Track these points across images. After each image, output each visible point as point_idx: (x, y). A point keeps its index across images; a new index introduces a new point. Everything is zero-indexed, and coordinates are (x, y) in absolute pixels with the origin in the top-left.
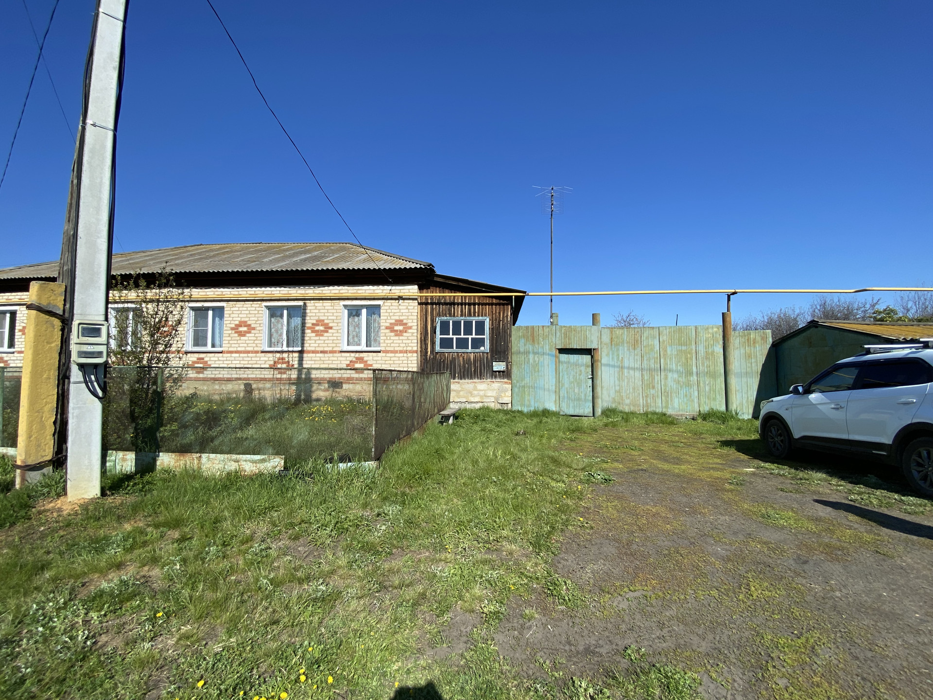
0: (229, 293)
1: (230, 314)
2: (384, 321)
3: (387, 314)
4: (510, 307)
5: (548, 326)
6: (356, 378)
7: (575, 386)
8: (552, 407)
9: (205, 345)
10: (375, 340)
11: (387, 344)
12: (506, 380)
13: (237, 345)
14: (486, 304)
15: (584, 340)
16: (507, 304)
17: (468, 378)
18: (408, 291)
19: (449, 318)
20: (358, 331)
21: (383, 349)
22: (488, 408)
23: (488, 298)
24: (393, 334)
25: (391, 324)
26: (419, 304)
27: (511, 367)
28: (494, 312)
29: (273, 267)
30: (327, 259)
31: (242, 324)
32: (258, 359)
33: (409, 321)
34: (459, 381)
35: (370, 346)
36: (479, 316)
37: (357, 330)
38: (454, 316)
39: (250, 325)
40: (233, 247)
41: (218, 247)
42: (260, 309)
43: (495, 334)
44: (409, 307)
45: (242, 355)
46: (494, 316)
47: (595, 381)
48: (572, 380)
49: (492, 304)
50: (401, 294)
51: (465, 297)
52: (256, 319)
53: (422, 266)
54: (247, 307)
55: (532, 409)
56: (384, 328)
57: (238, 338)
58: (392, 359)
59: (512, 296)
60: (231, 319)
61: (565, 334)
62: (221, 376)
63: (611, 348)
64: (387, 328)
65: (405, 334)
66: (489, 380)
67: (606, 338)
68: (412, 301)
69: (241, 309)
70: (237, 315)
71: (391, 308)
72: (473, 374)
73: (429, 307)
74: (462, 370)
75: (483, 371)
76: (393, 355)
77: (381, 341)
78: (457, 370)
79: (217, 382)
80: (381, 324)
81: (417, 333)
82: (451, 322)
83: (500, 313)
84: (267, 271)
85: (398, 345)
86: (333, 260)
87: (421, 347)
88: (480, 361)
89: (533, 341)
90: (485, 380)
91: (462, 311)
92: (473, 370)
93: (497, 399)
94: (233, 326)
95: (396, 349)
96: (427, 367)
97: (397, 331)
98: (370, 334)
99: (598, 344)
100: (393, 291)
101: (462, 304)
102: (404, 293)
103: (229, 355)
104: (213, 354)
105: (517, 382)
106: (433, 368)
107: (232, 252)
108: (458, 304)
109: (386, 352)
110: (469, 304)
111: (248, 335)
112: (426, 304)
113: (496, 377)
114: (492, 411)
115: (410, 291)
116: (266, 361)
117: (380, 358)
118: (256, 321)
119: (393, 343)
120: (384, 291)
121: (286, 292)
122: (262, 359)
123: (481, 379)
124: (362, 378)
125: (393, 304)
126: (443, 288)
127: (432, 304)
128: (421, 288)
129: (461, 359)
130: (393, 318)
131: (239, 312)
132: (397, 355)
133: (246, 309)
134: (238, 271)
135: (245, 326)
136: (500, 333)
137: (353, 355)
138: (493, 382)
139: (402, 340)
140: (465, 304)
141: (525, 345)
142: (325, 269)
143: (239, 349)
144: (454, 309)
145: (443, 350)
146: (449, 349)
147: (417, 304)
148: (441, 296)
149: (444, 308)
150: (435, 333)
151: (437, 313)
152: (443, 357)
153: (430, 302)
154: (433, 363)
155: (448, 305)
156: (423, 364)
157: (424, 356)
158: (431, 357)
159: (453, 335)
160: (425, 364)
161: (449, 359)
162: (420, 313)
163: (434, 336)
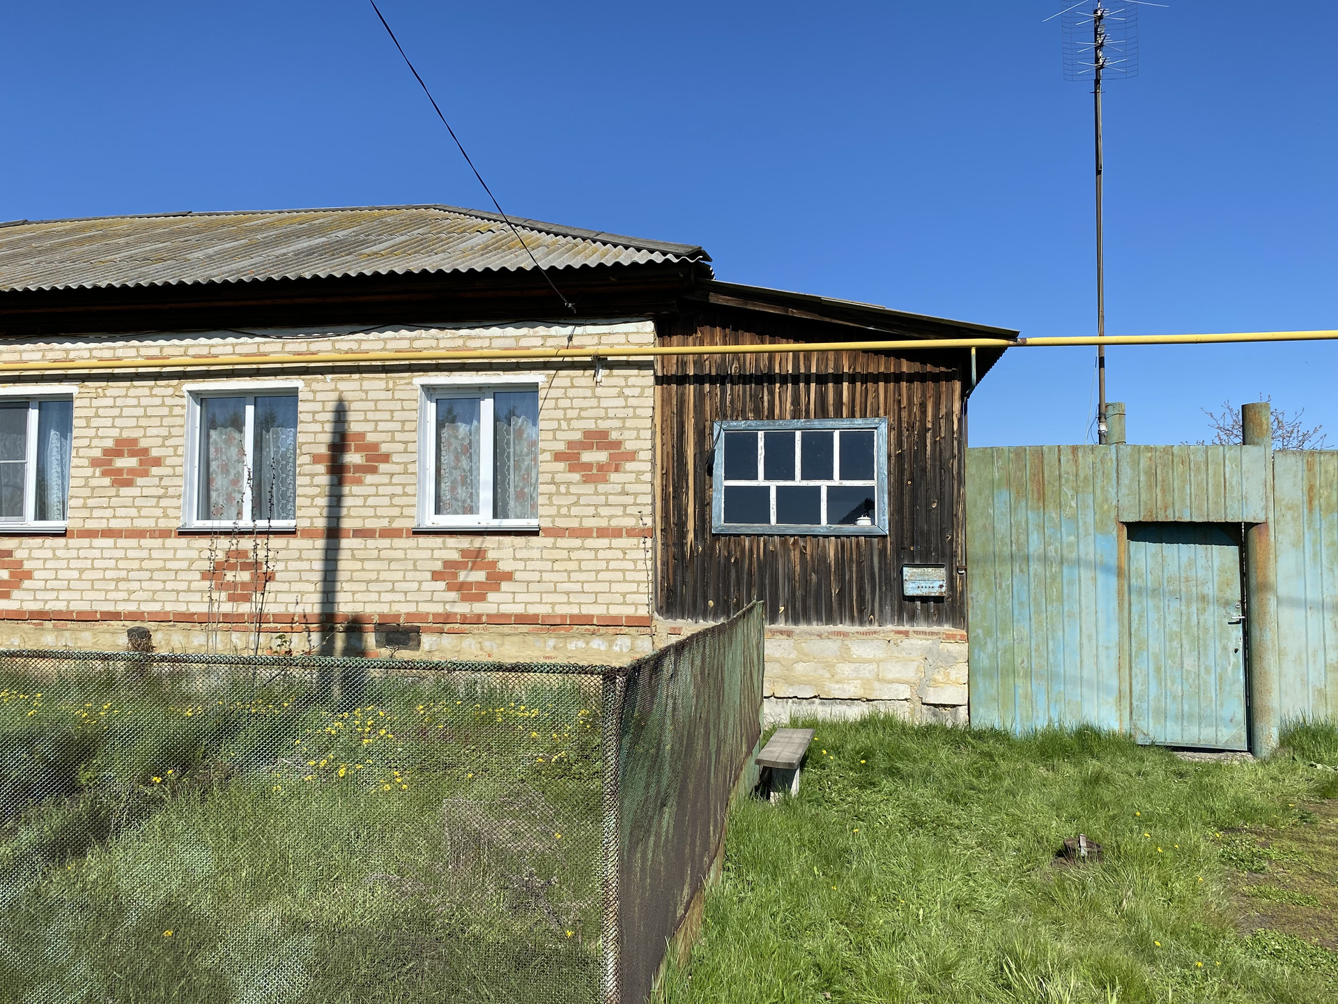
0: (86, 354)
1: (88, 418)
2: (550, 435)
3: (560, 414)
4: (957, 385)
5: (1092, 449)
6: (464, 616)
7: (1186, 646)
8: (1109, 719)
9: (18, 511)
10: (521, 496)
11: (559, 507)
12: (947, 628)
13: (109, 513)
14: (876, 378)
15: (1218, 495)
16: (949, 378)
17: (819, 619)
18: (622, 339)
19: (753, 424)
20: (467, 468)
21: (545, 523)
22: (888, 723)
23: (883, 358)
24: (576, 477)
25: (570, 444)
26: (660, 380)
27: (964, 584)
28: (904, 403)
29: (215, 272)
30: (375, 249)
31: (124, 446)
32: (170, 554)
33: (628, 434)
34: (791, 627)
35: (506, 516)
36: (852, 415)
37: (464, 463)
38: (771, 415)
39: (145, 451)
40: (110, 225)
41: (68, 225)
42: (178, 401)
43: (907, 475)
44: (627, 392)
45: (122, 542)
46: (904, 414)
47: (1255, 633)
48: (1175, 628)
49: (898, 378)
50: (602, 350)
51: (808, 353)
52: (164, 432)
53: (670, 256)
54: (138, 397)
55: (1041, 724)
56: (547, 456)
57: (112, 492)
58: (574, 555)
59: (967, 349)
60: (92, 432)
61: (1152, 474)
62: (61, 606)
63: (1311, 522)
64: (558, 457)
65: (614, 477)
66: (889, 627)
67: (1291, 486)
68: (635, 372)
69: (119, 402)
70: (109, 422)
71: (571, 393)
72: (835, 605)
73: (691, 389)
74: (799, 593)
75: (868, 596)
76: (577, 542)
77: (541, 500)
78: (783, 592)
79: (48, 625)
80: (541, 445)
81: (653, 472)
82: (761, 435)
83: (923, 406)
84: (197, 284)
85: (591, 510)
86: (392, 251)
87: (665, 517)
88: (859, 564)
89: (1042, 496)
90: (875, 627)
91: (796, 401)
92: (835, 591)
93: (919, 687)
94: (97, 453)
95: (589, 523)
96: (684, 582)
97: (588, 466)
98: (504, 477)
99: (1266, 508)
100: (575, 342)
101: (796, 379)
102: (612, 345)
103: (85, 542)
104: (39, 540)
105: (988, 633)
106: (705, 585)
107: (104, 236)
108: (784, 379)
109: (557, 533)
110: (822, 379)
111: (140, 481)
112: (682, 380)
113: (912, 618)
114: (904, 729)
115: (632, 338)
116: (192, 561)
117: (536, 554)
118: (166, 438)
119: (576, 504)
120: (550, 342)
121: (254, 349)
122: (180, 554)
123: (862, 623)
124: (479, 616)
125: (577, 382)
126: (735, 329)
127: (699, 379)
128: (663, 332)
129: (795, 556)
130: (575, 424)
131: (116, 412)
132: (590, 543)
133: (134, 402)
134: (110, 287)
135: (133, 454)
136: (924, 470)
137: (452, 541)
138: (906, 633)
139: (606, 494)
140: (808, 379)
141: (1012, 510)
142: (368, 272)
143: (115, 524)
144: (771, 393)
145: (735, 527)
146: (756, 525)
147: (652, 379)
148: (729, 353)
149: (739, 391)
150: (710, 471)
151: (717, 409)
152: (735, 548)
153: (692, 374)
154: (704, 570)
155: (750, 383)
156: (671, 571)
157: (674, 544)
158: (698, 549)
159: (767, 478)
160: (679, 573)
161: (755, 556)
162: (662, 409)
163: (707, 482)
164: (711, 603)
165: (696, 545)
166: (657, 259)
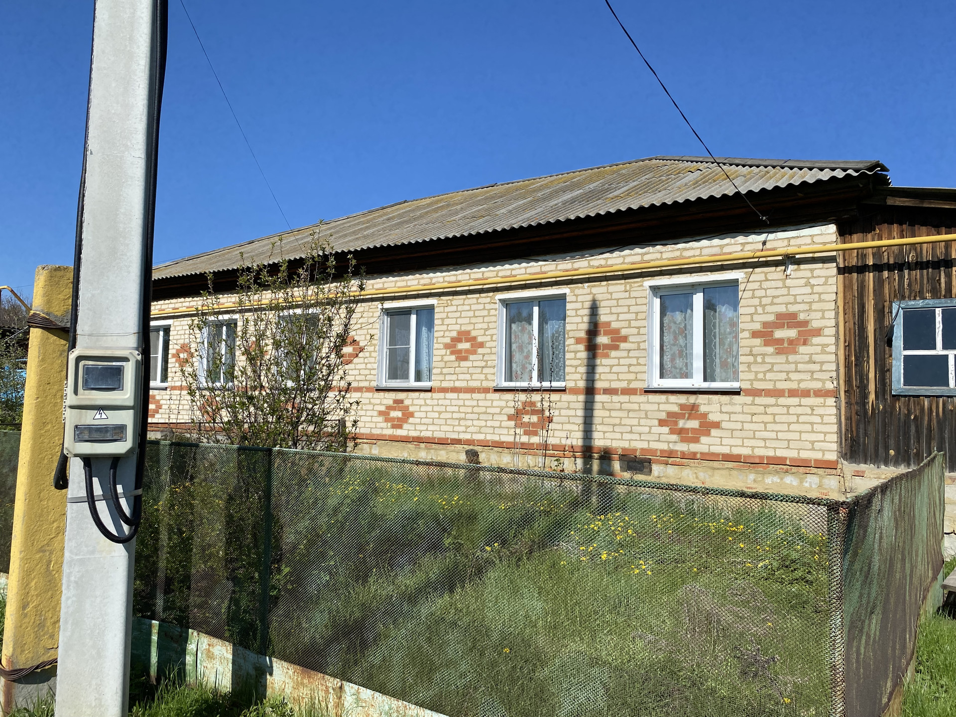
0: (441, 280)
1: (443, 319)
2: (748, 318)
3: (756, 302)
6: (683, 453)
9: (406, 376)
10: (724, 365)
11: (757, 373)
13: (454, 377)
18: (809, 240)
19: (931, 302)
20: (683, 345)
21: (745, 385)
24: (770, 350)
25: (765, 324)
26: (841, 271)
29: (513, 222)
30: (616, 193)
31: (463, 336)
32: (489, 403)
33: (813, 315)
35: (714, 380)
37: (681, 341)
38: (949, 294)
39: (475, 338)
40: (451, 198)
41: (428, 201)
42: (493, 306)
44: (813, 281)
45: (462, 395)
50: (791, 250)
52: (485, 326)
53: (850, 172)
54: (470, 305)
56: (746, 334)
57: (456, 364)
58: (769, 410)
60: (445, 328)
62: (428, 434)
64: (755, 334)
65: (802, 349)
68: (820, 265)
69: (460, 308)
70: (454, 321)
71: (765, 285)
73: (870, 277)
76: (772, 401)
77: (742, 368)
79: (422, 445)
80: (741, 326)
81: (837, 344)
82: (938, 311)
84: (504, 230)
85: (783, 376)
86: (628, 194)
87: (848, 381)
94: (448, 340)
95: (781, 386)
96: (866, 434)
97: (780, 341)
98: (711, 350)
100: (768, 246)
102: (799, 246)
103: (441, 395)
104: (417, 394)
106: (886, 438)
107: (448, 205)
109: (755, 393)
111: (471, 357)
112: (862, 269)
115: (816, 239)
116: (502, 408)
117: (738, 409)
118: (486, 330)
119: (770, 370)
120: (748, 247)
121: (538, 270)
122: (495, 404)
124: (695, 454)
125: (770, 277)
126: (912, 224)
127: (878, 268)
128: (844, 232)
130: (769, 309)
131: (458, 314)
132: (782, 401)
133: (468, 308)
134: (455, 237)
135: (467, 340)
137: (673, 398)
139: (796, 363)
142: (613, 211)
143: (458, 384)
144: (949, 275)
145: (915, 389)
146: (935, 388)
147: (835, 271)
148: (906, 245)
149: (916, 275)
150: (889, 343)
151: (895, 291)
152: (915, 407)
153: (871, 263)
154: (885, 425)
155: (927, 268)
156: (854, 425)
157: (857, 403)
158: (879, 407)
159: (945, 347)
160: (862, 426)
161: (934, 414)
162: (844, 293)
163: (887, 352)
164: (892, 452)
165: (877, 405)
166: (838, 175)
